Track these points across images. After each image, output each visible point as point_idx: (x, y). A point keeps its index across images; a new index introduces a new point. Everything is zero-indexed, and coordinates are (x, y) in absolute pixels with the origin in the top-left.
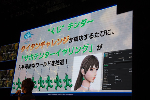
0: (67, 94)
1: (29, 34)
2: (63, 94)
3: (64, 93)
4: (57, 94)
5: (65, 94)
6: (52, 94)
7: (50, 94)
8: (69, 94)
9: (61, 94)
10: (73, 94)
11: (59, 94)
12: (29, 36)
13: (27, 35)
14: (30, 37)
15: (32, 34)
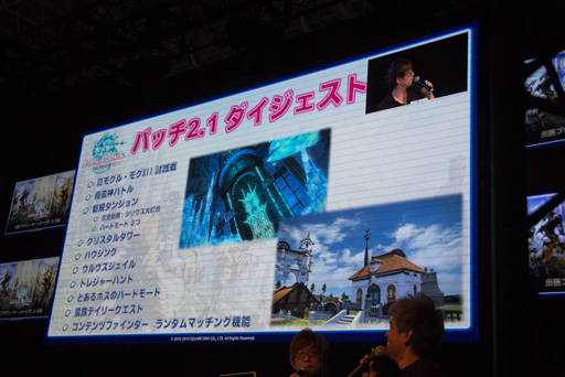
0: (233, 339)
1: (109, 141)
2: (221, 338)
3: (224, 335)
4: (199, 338)
5: (226, 338)
6: (184, 339)
7: (176, 339)
8: (241, 337)
9: (213, 339)
10: (253, 338)
11: (205, 338)
12: (108, 148)
13: (102, 145)
14: (113, 150)
15: (119, 140)
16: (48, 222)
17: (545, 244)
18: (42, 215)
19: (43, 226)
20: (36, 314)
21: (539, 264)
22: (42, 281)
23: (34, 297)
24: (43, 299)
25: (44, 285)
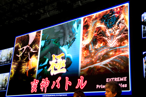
5: (59, 95)
7: (44, 96)
8: (63, 95)
9: (55, 95)
16: (6, 63)
18: (4, 61)
19: (4, 64)
20: (3, 90)
22: (4, 80)
23: (2, 85)
24: (5, 85)
25: (5, 81)
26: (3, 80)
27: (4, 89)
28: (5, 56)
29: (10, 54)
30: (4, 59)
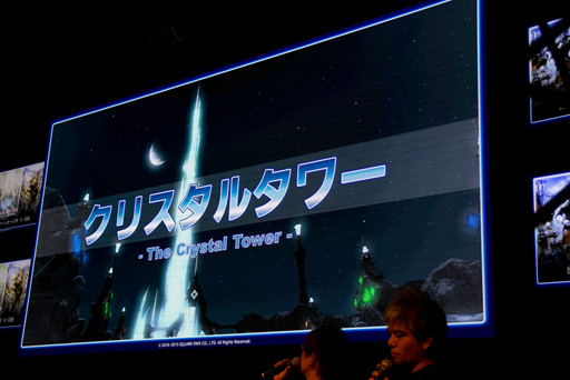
0: (227, 343)
2: (214, 342)
3: (217, 339)
5: (219, 343)
6: (173, 345)
8: (236, 342)
9: (205, 343)
11: (196, 343)
16: (16, 220)
17: (566, 227)
18: (8, 213)
19: (10, 225)
20: (7, 324)
21: (559, 250)
22: (12, 286)
23: (4, 304)
24: (14, 306)
25: (15, 291)
26: (7, 288)
27: (12, 319)
28: (14, 194)
29: (32, 187)
30: (10, 208)
